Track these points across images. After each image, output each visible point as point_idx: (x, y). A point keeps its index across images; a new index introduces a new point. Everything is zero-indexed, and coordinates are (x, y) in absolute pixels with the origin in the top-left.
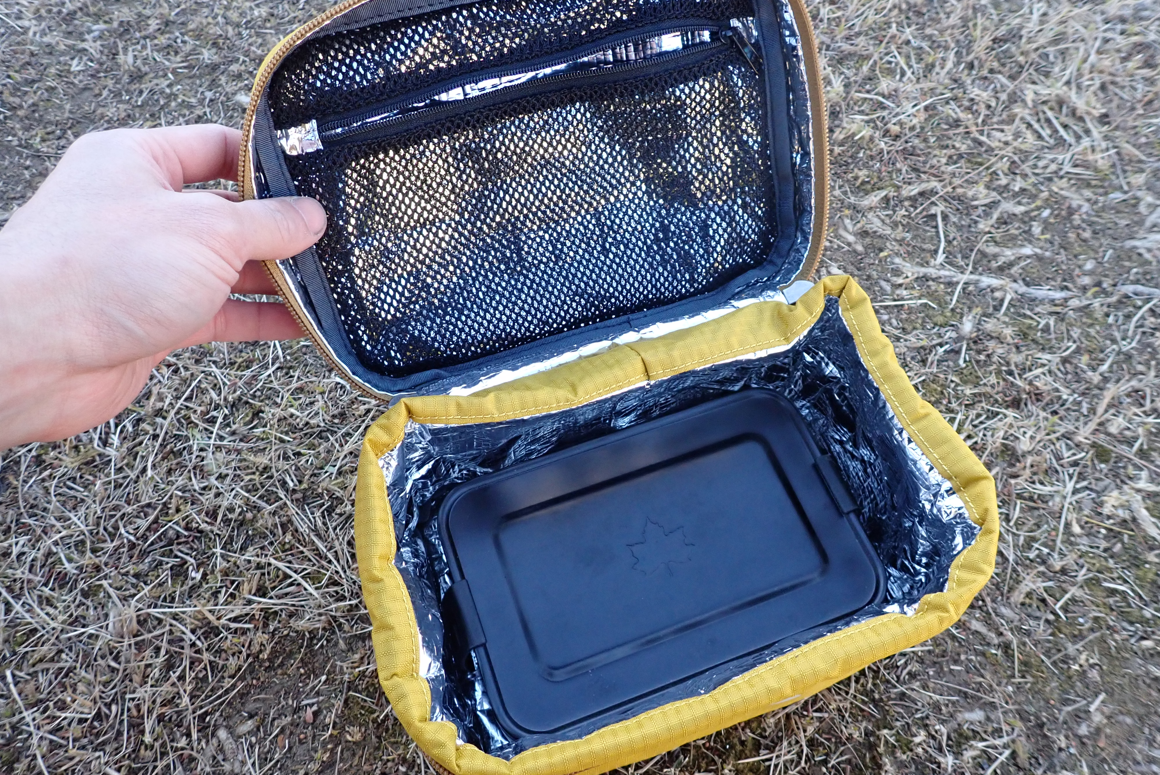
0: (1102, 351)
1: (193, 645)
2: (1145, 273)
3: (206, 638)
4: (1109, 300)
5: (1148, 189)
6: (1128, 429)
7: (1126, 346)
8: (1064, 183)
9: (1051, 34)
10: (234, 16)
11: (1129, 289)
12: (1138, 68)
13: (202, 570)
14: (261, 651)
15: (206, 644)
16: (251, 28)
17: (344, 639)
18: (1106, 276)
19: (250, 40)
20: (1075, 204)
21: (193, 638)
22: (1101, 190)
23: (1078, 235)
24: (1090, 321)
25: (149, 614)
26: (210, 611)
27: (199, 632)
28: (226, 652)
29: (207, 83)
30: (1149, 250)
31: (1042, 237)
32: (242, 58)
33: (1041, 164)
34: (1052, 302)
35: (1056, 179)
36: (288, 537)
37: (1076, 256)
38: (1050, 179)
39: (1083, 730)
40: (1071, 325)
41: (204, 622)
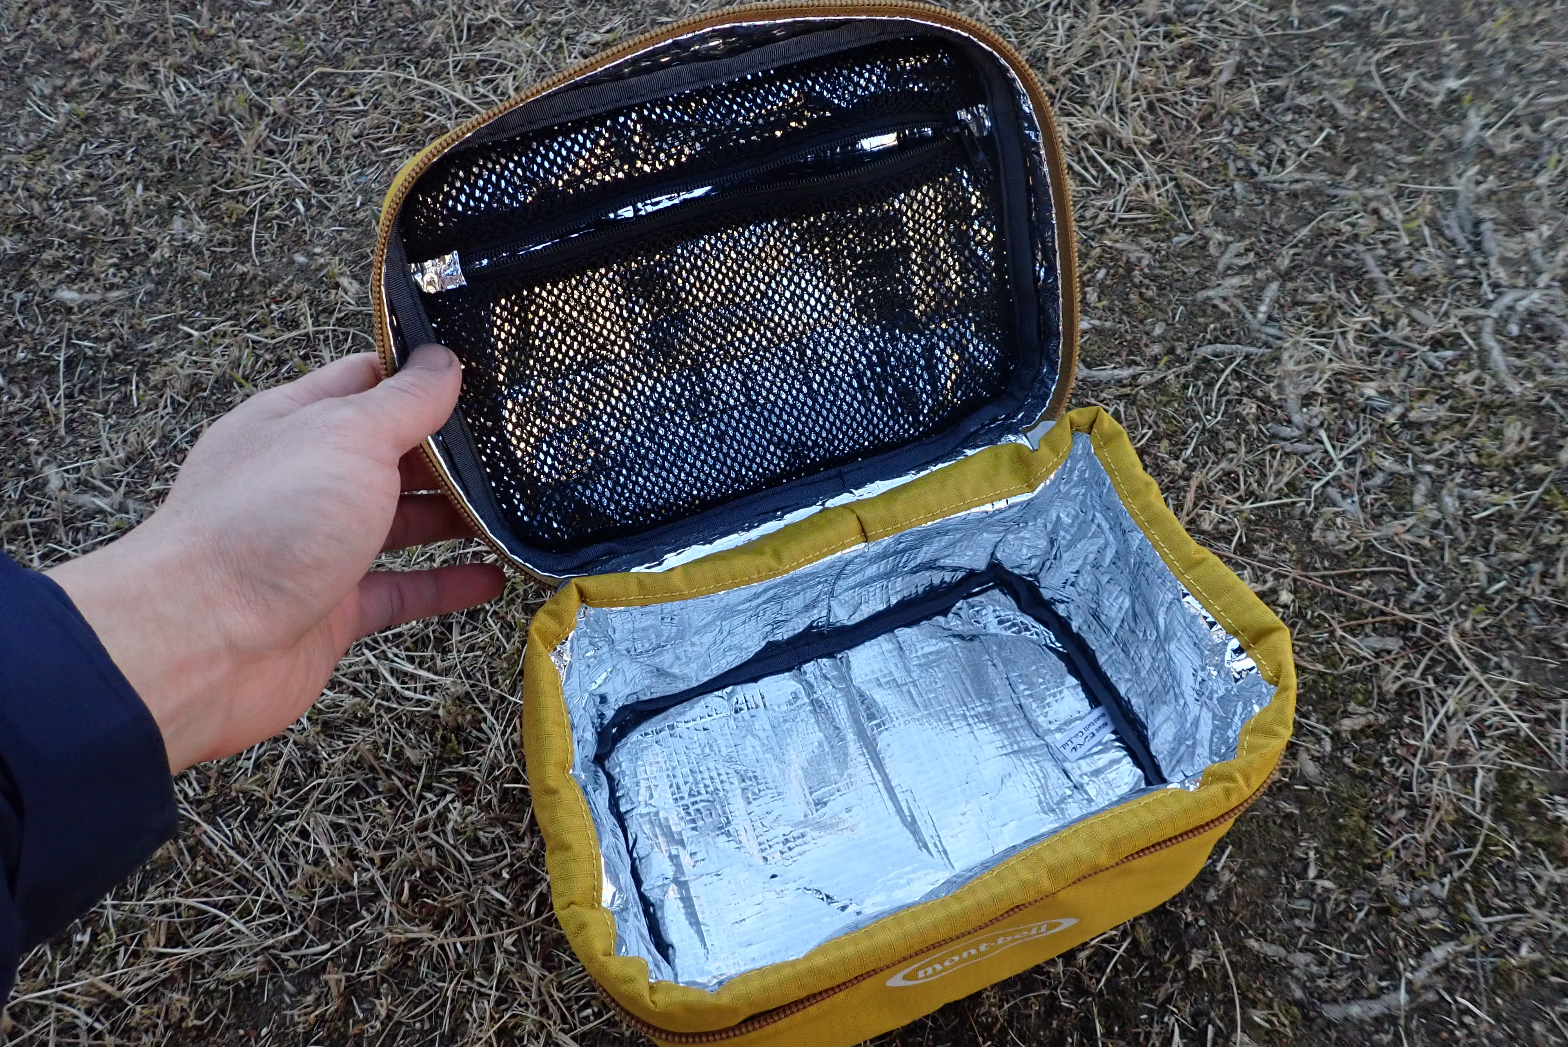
0: (1184, 433)
1: (91, 1029)
2: (1224, 329)
3: (107, 1018)
4: (1185, 368)
5: (1216, 224)
6: (1224, 521)
7: (1211, 422)
8: (1117, 234)
9: (1083, 50)
10: (39, 186)
11: (1207, 350)
12: (1187, 78)
13: (89, 930)
14: (182, 1019)
15: (107, 1024)
16: (65, 198)
17: (291, 981)
18: (1179, 339)
19: (66, 215)
20: (1133, 259)
21: (90, 1020)
22: (1163, 235)
23: (1141, 295)
24: (1165, 399)
25: (25, 1003)
26: (107, 981)
27: (98, 1011)
28: (135, 1029)
29: (13, 283)
30: (1225, 299)
31: (1099, 305)
32: (57, 240)
33: (1088, 214)
34: (1120, 383)
35: (1108, 230)
36: (200, 862)
37: (1141, 322)
38: (1102, 232)
39: (1212, 895)
40: (1144, 407)
41: (103, 996)
